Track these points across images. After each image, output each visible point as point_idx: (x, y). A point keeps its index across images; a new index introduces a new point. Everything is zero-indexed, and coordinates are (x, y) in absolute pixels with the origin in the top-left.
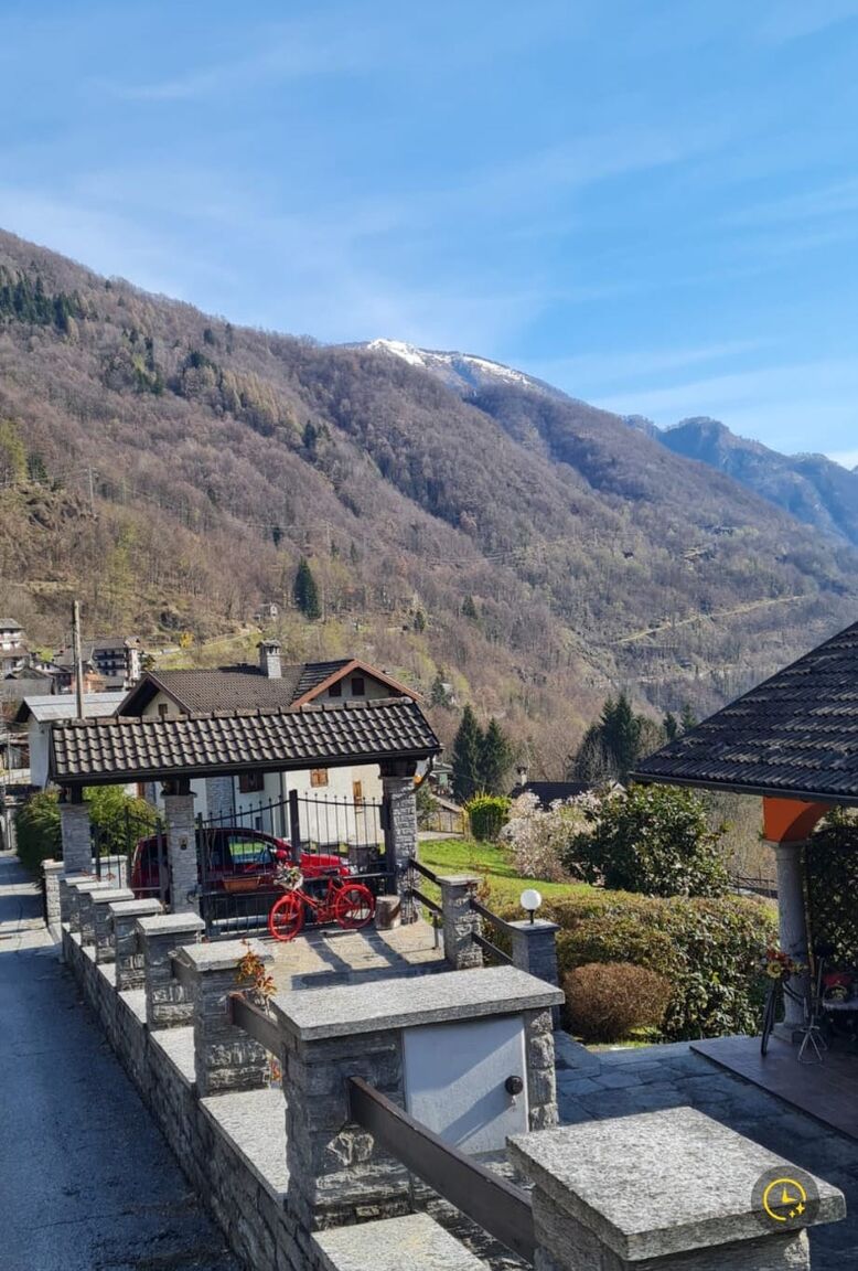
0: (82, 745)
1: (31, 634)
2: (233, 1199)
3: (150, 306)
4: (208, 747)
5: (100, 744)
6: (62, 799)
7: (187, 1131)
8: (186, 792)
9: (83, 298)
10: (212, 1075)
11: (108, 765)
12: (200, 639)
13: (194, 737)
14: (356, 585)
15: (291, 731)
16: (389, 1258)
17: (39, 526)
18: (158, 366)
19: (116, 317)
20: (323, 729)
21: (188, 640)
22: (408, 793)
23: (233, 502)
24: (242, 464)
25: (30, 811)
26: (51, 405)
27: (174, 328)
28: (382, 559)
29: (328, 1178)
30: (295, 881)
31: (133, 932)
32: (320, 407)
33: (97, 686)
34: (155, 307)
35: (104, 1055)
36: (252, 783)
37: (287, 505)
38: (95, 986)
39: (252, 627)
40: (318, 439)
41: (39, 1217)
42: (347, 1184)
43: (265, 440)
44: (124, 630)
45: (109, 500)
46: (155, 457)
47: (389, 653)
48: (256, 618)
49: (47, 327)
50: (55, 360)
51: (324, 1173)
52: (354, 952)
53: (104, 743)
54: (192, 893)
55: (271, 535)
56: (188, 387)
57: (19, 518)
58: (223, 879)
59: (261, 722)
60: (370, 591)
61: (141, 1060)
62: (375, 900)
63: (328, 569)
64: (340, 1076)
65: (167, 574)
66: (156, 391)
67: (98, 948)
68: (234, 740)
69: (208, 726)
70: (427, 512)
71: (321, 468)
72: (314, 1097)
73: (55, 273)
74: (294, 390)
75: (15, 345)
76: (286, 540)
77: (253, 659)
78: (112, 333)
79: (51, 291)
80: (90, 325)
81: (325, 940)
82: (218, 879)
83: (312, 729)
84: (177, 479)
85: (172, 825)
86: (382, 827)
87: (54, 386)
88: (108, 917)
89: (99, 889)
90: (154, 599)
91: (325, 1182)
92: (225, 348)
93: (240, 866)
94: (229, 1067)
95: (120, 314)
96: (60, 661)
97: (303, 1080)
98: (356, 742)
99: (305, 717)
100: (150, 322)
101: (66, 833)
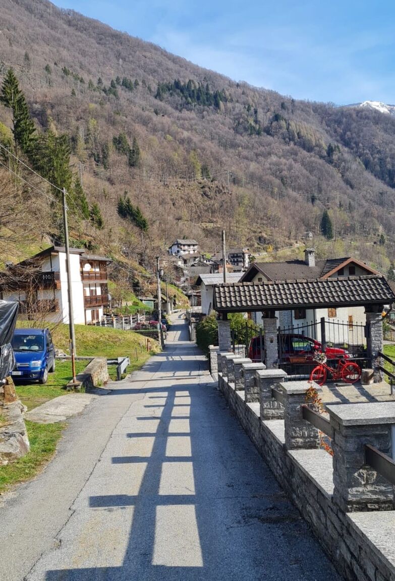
0: (227, 294)
1: (202, 247)
2: (304, 495)
3: (256, 93)
4: (284, 297)
5: (235, 294)
6: (218, 319)
7: (280, 464)
8: (273, 317)
9: (227, 92)
10: (293, 441)
11: (239, 304)
12: (276, 249)
13: (277, 292)
14: (351, 223)
15: (322, 290)
16: (385, 528)
17: (206, 198)
18: (260, 121)
19: (241, 100)
20: (337, 289)
21: (271, 249)
22: (379, 321)
23: (293, 184)
24: (297, 166)
25: (203, 324)
26: (212, 143)
27: (267, 103)
28: (364, 209)
29: (354, 489)
30: (323, 359)
31: (253, 377)
32: (336, 137)
33: (230, 270)
34: (259, 94)
35: (240, 430)
36: (300, 315)
37: (319, 185)
38: (234, 400)
39: (300, 243)
40: (334, 152)
41: (217, 494)
42: (363, 493)
43: (309, 154)
44: (242, 245)
45: (237, 185)
46: (258, 164)
47: (366, 255)
48: (303, 239)
49: (210, 107)
50: (214, 122)
51: (352, 487)
52: (350, 394)
53: (237, 294)
54: (275, 363)
55: (311, 200)
56: (273, 131)
57: (197, 194)
58: (289, 357)
59: (308, 285)
60: (358, 226)
61: (257, 433)
62: (361, 370)
63: (338, 215)
64: (360, 443)
65: (262, 219)
66: (258, 133)
67: (236, 384)
68: (296, 294)
69: (284, 287)
70: (388, 186)
71: (335, 166)
72: (348, 452)
73: (214, 81)
74: (324, 129)
75: (197, 116)
76: (317, 202)
77: (302, 257)
78: (239, 107)
79: (212, 90)
80: (229, 105)
81: (337, 388)
82: (287, 357)
83: (332, 289)
84: (267, 175)
85: (267, 331)
86: (365, 337)
87: (213, 134)
88: (240, 370)
89: (236, 358)
90: (255, 230)
91: (353, 490)
92: (291, 111)
93: (297, 351)
94: (301, 437)
95: (243, 98)
96: (214, 259)
97: (343, 444)
98: (354, 295)
99: (329, 283)
100: (256, 101)
101: (220, 333)
